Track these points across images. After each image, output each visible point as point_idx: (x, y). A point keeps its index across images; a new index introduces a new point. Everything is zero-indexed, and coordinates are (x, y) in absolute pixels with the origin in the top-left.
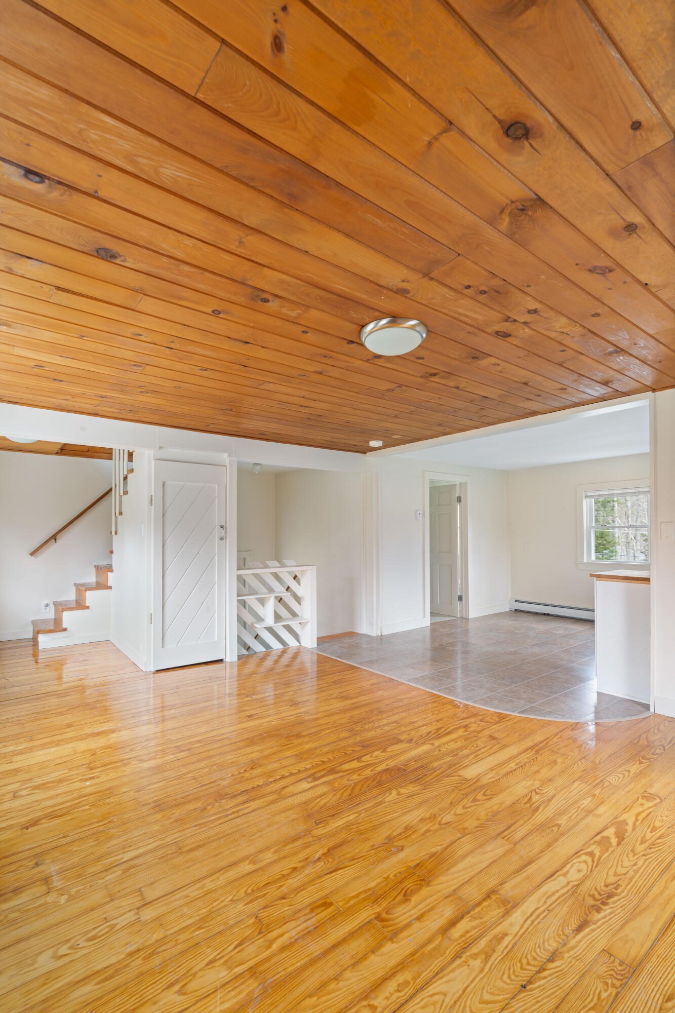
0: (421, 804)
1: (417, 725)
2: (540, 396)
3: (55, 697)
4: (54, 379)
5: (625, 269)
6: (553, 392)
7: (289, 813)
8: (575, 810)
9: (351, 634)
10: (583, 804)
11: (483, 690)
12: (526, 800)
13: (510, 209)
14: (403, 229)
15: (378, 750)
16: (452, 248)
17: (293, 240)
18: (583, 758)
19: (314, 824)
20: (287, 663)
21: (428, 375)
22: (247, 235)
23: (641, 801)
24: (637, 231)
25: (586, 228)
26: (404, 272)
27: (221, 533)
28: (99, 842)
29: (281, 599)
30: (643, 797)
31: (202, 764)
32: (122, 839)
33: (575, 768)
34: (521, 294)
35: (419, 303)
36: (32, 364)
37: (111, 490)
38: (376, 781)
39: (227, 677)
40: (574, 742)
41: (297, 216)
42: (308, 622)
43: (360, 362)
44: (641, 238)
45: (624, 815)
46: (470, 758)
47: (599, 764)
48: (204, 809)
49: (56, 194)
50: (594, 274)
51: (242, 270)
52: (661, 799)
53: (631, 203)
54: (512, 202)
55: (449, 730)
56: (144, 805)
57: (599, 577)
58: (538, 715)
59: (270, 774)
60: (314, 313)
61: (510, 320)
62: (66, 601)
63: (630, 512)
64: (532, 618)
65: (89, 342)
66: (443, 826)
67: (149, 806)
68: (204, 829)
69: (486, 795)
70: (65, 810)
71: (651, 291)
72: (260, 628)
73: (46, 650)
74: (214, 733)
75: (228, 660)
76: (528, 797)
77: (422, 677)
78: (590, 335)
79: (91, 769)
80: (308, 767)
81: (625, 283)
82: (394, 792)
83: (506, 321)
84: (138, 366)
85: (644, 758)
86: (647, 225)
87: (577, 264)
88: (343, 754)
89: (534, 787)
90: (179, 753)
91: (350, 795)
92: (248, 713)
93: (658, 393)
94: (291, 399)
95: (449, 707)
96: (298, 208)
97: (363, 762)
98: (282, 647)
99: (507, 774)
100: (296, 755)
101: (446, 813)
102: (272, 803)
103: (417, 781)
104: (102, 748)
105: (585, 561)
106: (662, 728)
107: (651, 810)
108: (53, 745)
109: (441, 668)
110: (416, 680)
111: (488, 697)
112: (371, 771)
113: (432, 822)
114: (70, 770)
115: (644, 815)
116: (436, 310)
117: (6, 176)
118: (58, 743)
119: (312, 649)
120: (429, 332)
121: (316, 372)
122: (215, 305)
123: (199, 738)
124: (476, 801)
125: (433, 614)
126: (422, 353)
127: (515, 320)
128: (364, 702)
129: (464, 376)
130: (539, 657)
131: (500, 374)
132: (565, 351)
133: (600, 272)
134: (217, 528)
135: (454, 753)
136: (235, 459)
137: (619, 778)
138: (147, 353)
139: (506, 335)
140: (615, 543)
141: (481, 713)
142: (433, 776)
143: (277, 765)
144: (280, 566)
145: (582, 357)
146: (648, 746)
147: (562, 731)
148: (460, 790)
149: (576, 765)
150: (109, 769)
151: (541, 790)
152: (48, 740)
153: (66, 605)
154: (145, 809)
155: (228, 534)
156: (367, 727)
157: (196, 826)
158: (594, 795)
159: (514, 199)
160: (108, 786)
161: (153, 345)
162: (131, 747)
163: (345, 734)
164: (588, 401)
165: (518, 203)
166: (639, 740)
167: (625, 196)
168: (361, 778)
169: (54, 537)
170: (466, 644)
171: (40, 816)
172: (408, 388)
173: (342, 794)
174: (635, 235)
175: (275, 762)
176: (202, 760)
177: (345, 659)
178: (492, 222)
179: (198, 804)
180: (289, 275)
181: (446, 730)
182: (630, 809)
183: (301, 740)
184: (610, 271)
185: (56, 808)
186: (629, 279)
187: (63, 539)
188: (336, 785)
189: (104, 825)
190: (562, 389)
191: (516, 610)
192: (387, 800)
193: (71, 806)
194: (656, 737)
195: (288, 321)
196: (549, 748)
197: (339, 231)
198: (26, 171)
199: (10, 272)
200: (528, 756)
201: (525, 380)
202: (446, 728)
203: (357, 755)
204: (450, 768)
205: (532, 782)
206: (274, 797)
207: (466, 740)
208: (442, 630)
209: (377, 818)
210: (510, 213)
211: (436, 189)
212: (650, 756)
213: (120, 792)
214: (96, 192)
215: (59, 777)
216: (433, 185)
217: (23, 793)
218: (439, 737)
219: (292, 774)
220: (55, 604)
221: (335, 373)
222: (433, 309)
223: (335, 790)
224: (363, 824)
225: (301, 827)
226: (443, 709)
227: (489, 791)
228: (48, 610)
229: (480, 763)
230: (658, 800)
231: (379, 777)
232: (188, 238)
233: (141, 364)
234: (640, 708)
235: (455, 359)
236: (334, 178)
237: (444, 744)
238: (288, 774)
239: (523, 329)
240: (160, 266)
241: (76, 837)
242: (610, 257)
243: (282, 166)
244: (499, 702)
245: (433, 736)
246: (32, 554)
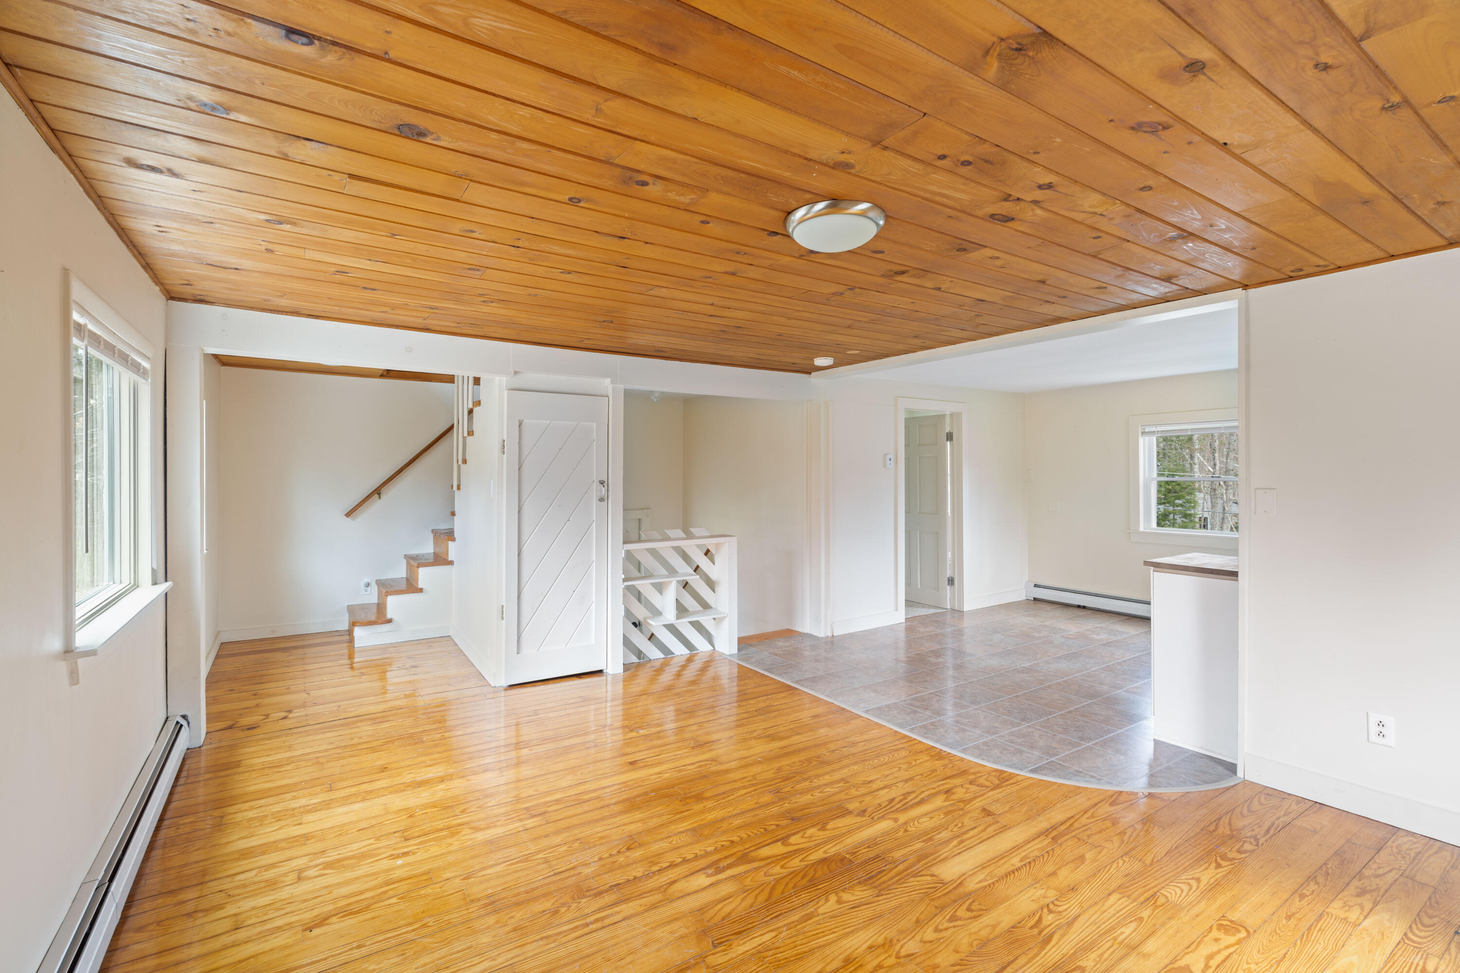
0: (872, 920)
1: (875, 786)
2: (1065, 297)
3: (369, 723)
4: (364, 288)
5: (1188, 123)
6: (1084, 292)
7: (675, 925)
8: (1109, 944)
9: (789, 633)
10: (1122, 933)
11: (978, 731)
12: (1032, 922)
13: (998, 49)
14: (836, 84)
15: (813, 826)
16: (913, 105)
17: (674, 103)
18: (1126, 854)
19: (711, 947)
20: (692, 679)
21: (892, 273)
22: (606, 100)
23: (1215, 933)
24: (1205, 70)
25: (1123, 69)
26: (844, 141)
27: (601, 491)
28: (405, 959)
29: (687, 583)
30: (1220, 927)
31: (558, 839)
32: (437, 955)
33: (1113, 870)
34: (1025, 164)
35: (870, 180)
36: (333, 269)
37: (452, 427)
38: (808, 878)
39: (609, 699)
40: (1114, 824)
41: (675, 73)
42: (725, 618)
43: (790, 259)
44: (1213, 81)
45: (1187, 956)
46: (951, 846)
47: (1151, 865)
48: (556, 912)
49: (331, 58)
50: (1139, 133)
51: (605, 145)
52: (1248, 931)
53: (1193, 31)
54: (1002, 40)
55: (922, 796)
56: (472, 901)
57: (1158, 566)
58: (1060, 777)
59: (652, 859)
60: (715, 199)
61: (1011, 199)
62: (393, 580)
63: (1217, 444)
64: (1059, 612)
65: (404, 242)
66: (902, 960)
67: (479, 904)
68: (552, 945)
69: (972, 911)
70: (365, 903)
71: (1233, 153)
72: (656, 626)
73: (365, 650)
74: (581, 789)
75: (610, 671)
76: (1037, 918)
77: (888, 706)
78: (1138, 215)
79: (406, 839)
80: (709, 849)
81: (1190, 143)
82: (833, 898)
83: (1006, 200)
84: (474, 270)
85: (1224, 857)
86: (1221, 62)
87: (1111, 121)
88: (762, 830)
89: (1047, 901)
90: (528, 819)
91: (767, 900)
92: (631, 758)
93: (1251, 291)
94: (695, 307)
95: (925, 757)
96: (676, 62)
97: (790, 845)
98: (689, 652)
99: (1007, 875)
100: (694, 830)
101: (909, 937)
102: (654, 907)
103: (868, 880)
104: (425, 806)
105: (1141, 529)
106: (1255, 806)
107: (1231, 950)
108: (359, 799)
109: (918, 693)
110: (879, 711)
111: (985, 744)
112: (801, 861)
113: (885, 952)
114: (377, 839)
115: (1219, 958)
116: (896, 189)
117: (261, 39)
118: (366, 796)
119: (730, 655)
120: (887, 217)
121: (726, 273)
122: (573, 191)
123: (558, 796)
124: (956, 920)
125: (909, 603)
126: (880, 246)
127: (1018, 199)
128: (800, 746)
129: (947, 274)
130: (1066, 678)
131: (1001, 270)
132: (1100, 237)
133: (1149, 129)
134: (596, 486)
135: (927, 836)
136: (621, 387)
137: (1182, 891)
138: (484, 253)
139: (1007, 219)
140: (1194, 489)
141: (971, 771)
142: (893, 873)
143: (664, 845)
144: (684, 536)
145: (1127, 245)
146: (1231, 837)
147: (1096, 805)
148: (933, 900)
149: (1115, 865)
150: (430, 841)
151: (1057, 906)
152: (353, 790)
153: (392, 586)
154: (474, 907)
155: (610, 492)
156: (799, 786)
157: (542, 939)
158: (1141, 919)
159: (1004, 36)
160: (426, 868)
161: (492, 244)
162: (462, 807)
163: (767, 798)
164: (1141, 302)
165: (1011, 41)
166: (1217, 827)
167: (1183, 24)
168: (785, 871)
169: (377, 492)
170: (959, 653)
171: (331, 911)
172: (864, 291)
173: (756, 897)
174: (1203, 77)
175: (662, 839)
176: (558, 832)
177: (777, 675)
178: (972, 67)
179: (547, 905)
180: (672, 150)
181: (917, 797)
182: (1197, 947)
183: (703, 805)
184: (1166, 128)
185: (352, 900)
186: (1196, 138)
187: (391, 493)
188: (748, 882)
189: (414, 930)
190: (1099, 288)
191: (1035, 599)
192: (821, 911)
193: (373, 897)
194: (1246, 822)
195: (678, 208)
196: (1074, 834)
197: (739, 90)
198: (286, 30)
199: (285, 158)
200: (1040, 846)
201: (1041, 277)
202: (918, 793)
203: (782, 833)
204: (919, 861)
205: (1044, 891)
206: (657, 897)
207: (946, 814)
208: (922, 629)
209: (804, 941)
210: (999, 55)
211: (881, 27)
212: (1234, 855)
213: (442, 879)
214: (386, 53)
215: (362, 850)
216: (877, 22)
217: (312, 873)
218: (905, 809)
219: (685, 861)
220: (379, 583)
221: (754, 273)
222: (891, 188)
223: (746, 891)
224: (782, 950)
225: (691, 950)
226: (916, 760)
227: (976, 903)
228: (369, 592)
229: (966, 856)
230: (1243, 934)
231: (812, 872)
232: (522, 106)
233: (478, 268)
234: (1220, 769)
235: (931, 252)
236: (725, 19)
237: (913, 820)
238: (680, 860)
239: (1033, 210)
240: (489, 144)
241: (375, 947)
242: (1164, 108)
243: (647, 8)
244: (1001, 753)
245: (897, 806)
246: (348, 515)
